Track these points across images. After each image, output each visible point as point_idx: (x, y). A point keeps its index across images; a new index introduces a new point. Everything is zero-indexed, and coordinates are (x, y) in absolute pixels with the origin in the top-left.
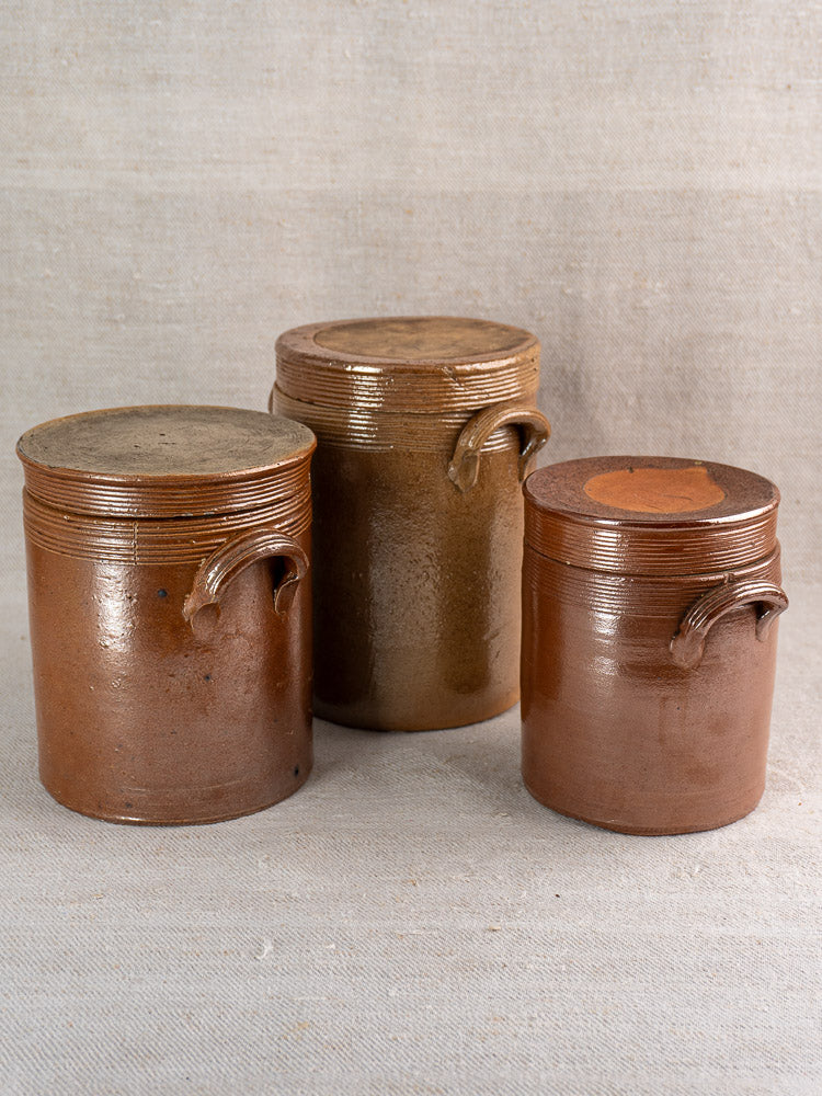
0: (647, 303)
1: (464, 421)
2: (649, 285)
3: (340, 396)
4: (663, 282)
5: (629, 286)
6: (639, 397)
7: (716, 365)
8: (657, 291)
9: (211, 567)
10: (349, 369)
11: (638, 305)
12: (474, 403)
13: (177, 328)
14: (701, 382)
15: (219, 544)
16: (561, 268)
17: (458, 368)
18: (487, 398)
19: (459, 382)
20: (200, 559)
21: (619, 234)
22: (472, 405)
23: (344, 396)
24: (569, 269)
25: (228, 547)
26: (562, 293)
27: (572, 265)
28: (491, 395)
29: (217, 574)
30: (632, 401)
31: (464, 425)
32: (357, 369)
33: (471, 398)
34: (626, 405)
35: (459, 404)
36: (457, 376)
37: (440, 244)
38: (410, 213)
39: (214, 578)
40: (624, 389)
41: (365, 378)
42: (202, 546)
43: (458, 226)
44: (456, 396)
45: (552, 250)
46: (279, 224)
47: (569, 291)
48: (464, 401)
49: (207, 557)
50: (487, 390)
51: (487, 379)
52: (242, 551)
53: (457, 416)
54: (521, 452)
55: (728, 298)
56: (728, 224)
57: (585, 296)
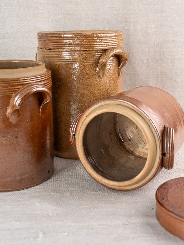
0: (149, 31)
1: (101, 53)
2: (150, 26)
3: (59, 45)
4: (154, 25)
5: (144, 26)
6: (148, 60)
7: (170, 50)
8: (152, 28)
9: (16, 96)
10: (62, 36)
11: (147, 32)
12: (105, 47)
13: (6, 40)
14: (166, 55)
15: (19, 88)
16: (123, 21)
17: (99, 35)
18: (109, 46)
19: (99, 40)
20: (12, 93)
21: (141, 10)
22: (104, 48)
23: (61, 45)
24: (126, 21)
25: (22, 89)
26: (124, 28)
27: (127, 20)
28: (110, 45)
29: (18, 98)
30: (145, 62)
31: (101, 55)
32: (65, 36)
33: (104, 45)
34: (144, 63)
35: (99, 47)
36: (98, 37)
37: (87, 14)
38: (77, 4)
39: (17, 100)
40: (143, 58)
41: (68, 38)
42: (13, 89)
43: (92, 9)
44: (99, 44)
45: (121, 16)
46: (37, 8)
47: (126, 28)
48: (101, 46)
49: (15, 93)
50: (109, 43)
51: (109, 40)
52: (27, 90)
53: (99, 51)
54: (119, 66)
55: (173, 30)
56: (173, 7)
57: (131, 29)
